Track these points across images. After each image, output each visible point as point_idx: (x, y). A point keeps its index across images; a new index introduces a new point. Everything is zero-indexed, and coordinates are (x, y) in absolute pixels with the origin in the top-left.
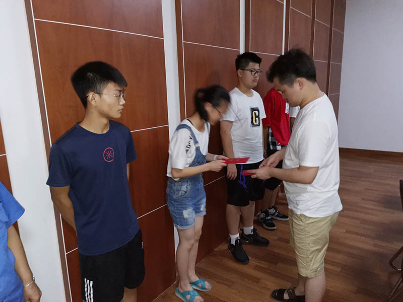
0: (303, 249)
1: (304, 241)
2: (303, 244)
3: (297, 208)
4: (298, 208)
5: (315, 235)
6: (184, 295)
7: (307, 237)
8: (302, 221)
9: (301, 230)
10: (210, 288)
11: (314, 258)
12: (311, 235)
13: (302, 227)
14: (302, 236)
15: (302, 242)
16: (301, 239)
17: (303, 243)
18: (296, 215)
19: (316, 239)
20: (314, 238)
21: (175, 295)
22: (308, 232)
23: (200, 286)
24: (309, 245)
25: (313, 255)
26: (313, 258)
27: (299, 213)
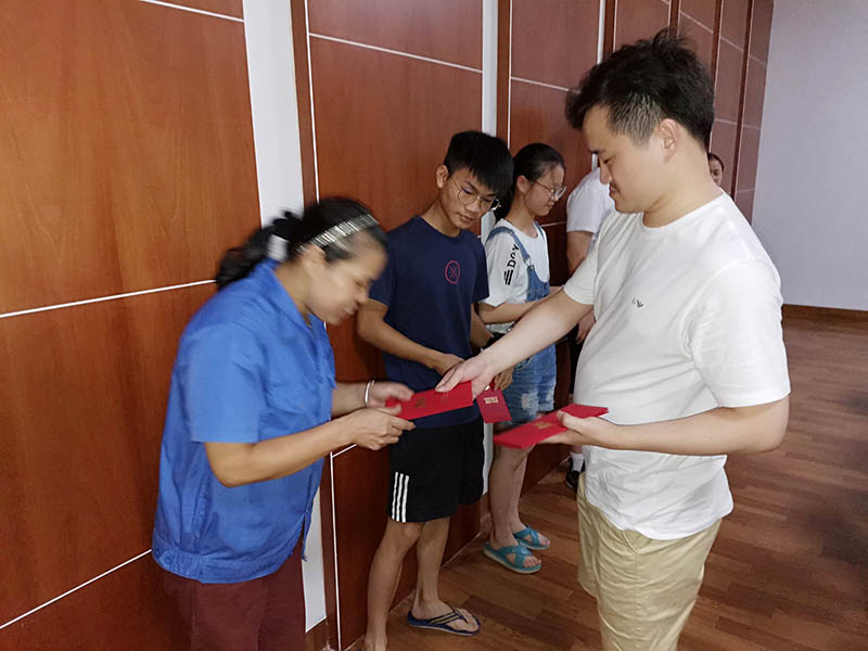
0: (626, 619)
1: (632, 600)
2: (626, 607)
3: (615, 511)
4: (621, 511)
5: (661, 582)
6: (502, 553)
7: (641, 589)
8: (628, 546)
9: (625, 569)
10: (549, 542)
11: (655, 642)
12: (652, 582)
13: (627, 564)
14: (626, 587)
15: (624, 600)
16: (622, 592)
17: (629, 603)
18: (614, 530)
19: (664, 592)
20: (658, 591)
21: (484, 555)
22: (643, 576)
23: (530, 540)
24: (644, 609)
25: (652, 633)
26: (651, 641)
27: (621, 524)
